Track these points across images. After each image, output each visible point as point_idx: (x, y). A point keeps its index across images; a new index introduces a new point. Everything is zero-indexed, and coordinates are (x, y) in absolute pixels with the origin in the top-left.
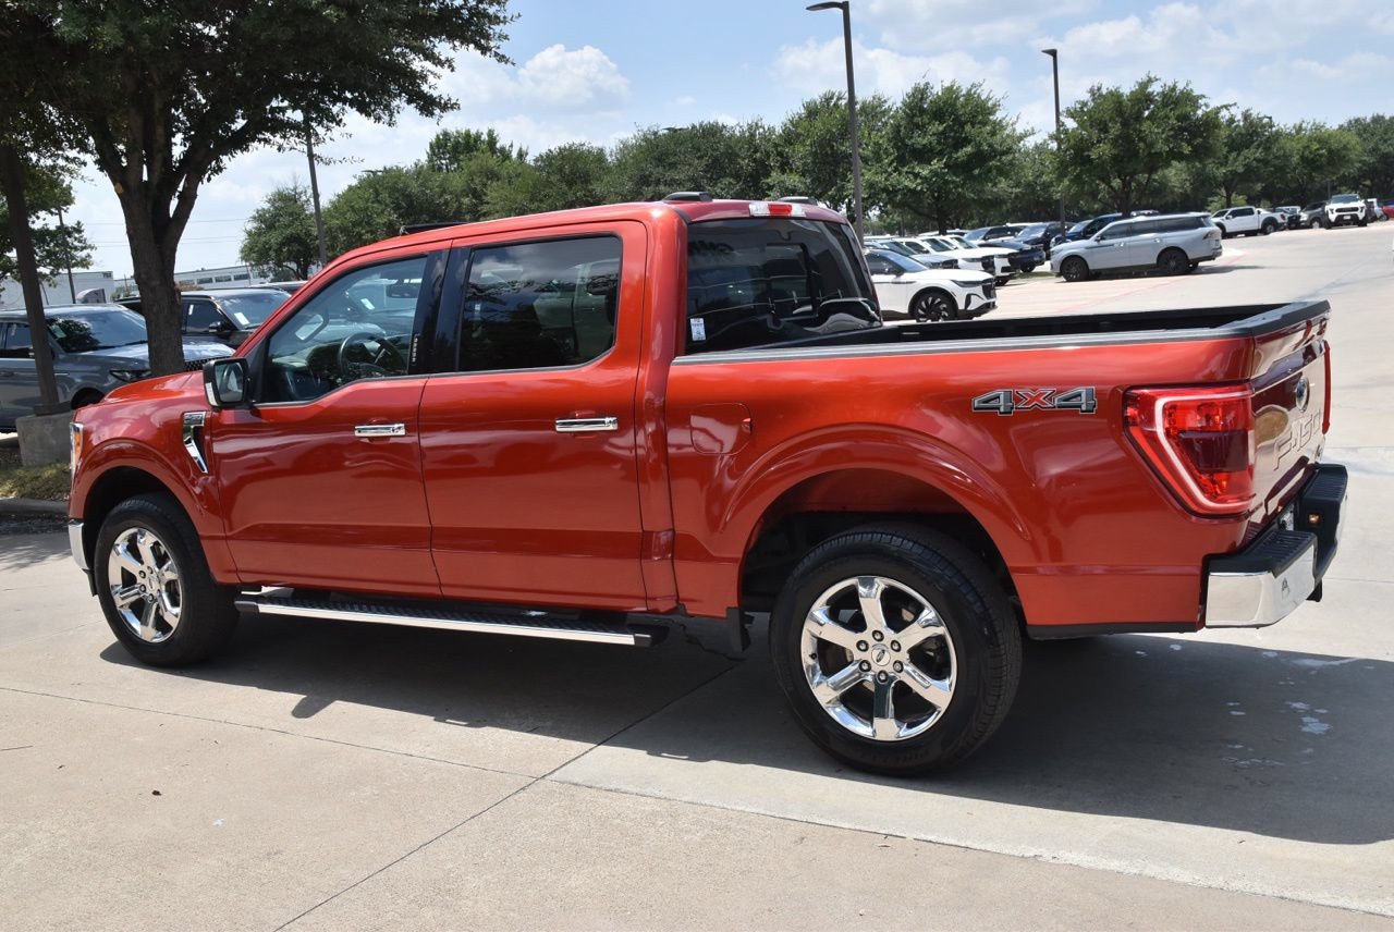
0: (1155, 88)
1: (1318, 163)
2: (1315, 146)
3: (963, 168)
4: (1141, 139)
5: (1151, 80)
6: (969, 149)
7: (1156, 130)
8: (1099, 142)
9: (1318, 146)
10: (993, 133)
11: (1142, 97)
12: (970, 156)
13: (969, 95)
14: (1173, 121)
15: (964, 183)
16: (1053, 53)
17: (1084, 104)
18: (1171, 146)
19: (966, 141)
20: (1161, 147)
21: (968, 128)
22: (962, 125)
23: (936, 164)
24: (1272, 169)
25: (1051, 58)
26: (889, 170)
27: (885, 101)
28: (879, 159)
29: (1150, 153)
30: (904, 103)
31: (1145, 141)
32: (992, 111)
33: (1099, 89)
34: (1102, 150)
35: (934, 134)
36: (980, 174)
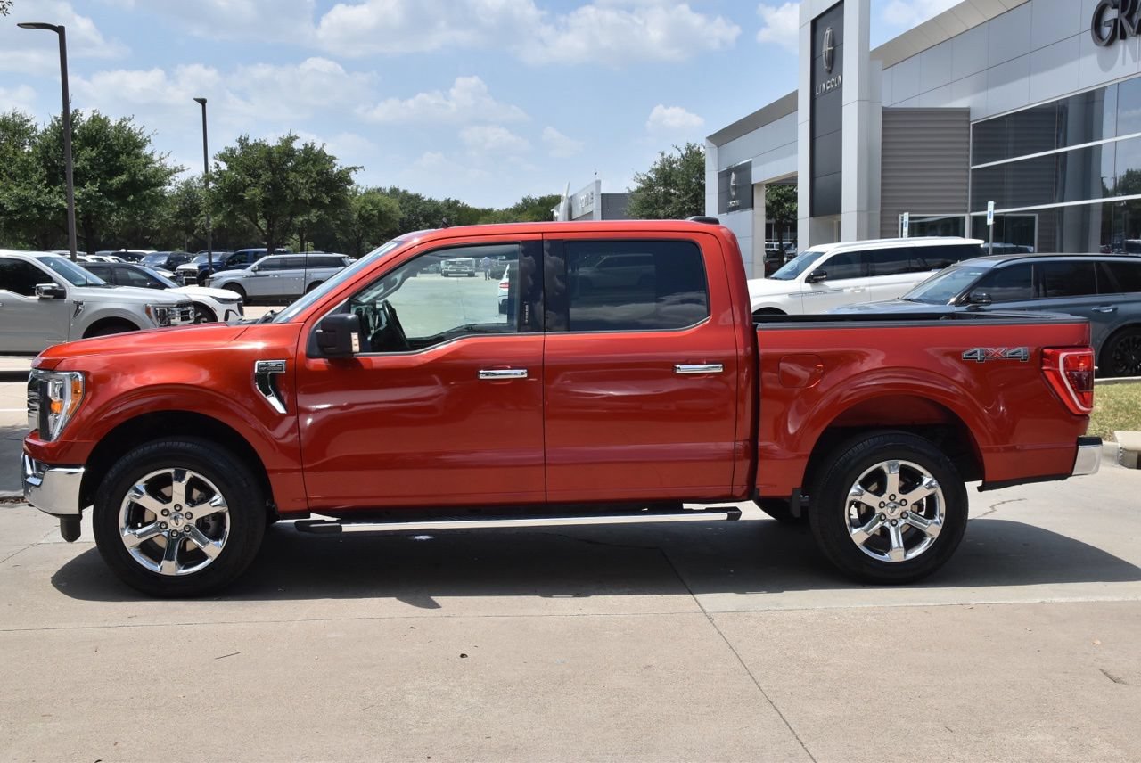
0: (297, 145)
1: (371, 221)
2: (370, 207)
3: (119, 194)
4: (288, 187)
5: (292, 139)
6: (124, 177)
7: (301, 181)
8: (249, 185)
9: (371, 208)
10: (145, 166)
11: (286, 150)
12: (125, 184)
13: (120, 128)
14: (314, 175)
15: (119, 208)
16: (203, 102)
17: (233, 151)
18: (314, 195)
19: (119, 170)
20: (305, 195)
21: (123, 157)
22: (117, 155)
23: (90, 187)
24: (338, 222)
25: (200, 106)
26: (39, 186)
27: (28, 121)
28: (26, 176)
29: (296, 199)
30: (53, 126)
31: (292, 190)
32: (141, 145)
33: (246, 139)
34: (253, 193)
35: (86, 159)
36: (133, 202)
